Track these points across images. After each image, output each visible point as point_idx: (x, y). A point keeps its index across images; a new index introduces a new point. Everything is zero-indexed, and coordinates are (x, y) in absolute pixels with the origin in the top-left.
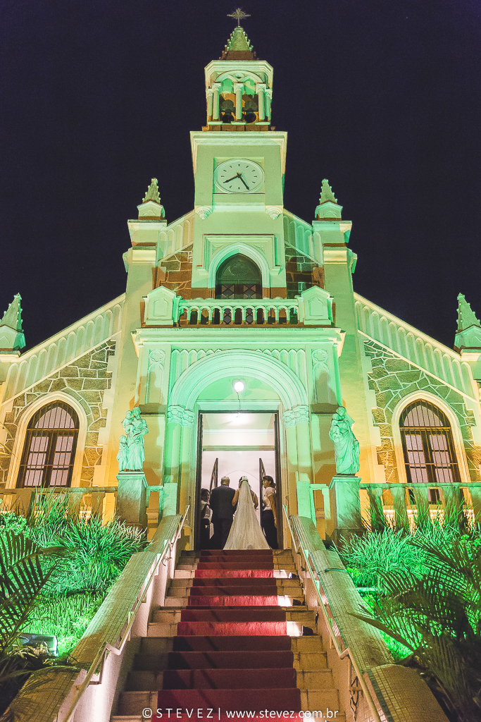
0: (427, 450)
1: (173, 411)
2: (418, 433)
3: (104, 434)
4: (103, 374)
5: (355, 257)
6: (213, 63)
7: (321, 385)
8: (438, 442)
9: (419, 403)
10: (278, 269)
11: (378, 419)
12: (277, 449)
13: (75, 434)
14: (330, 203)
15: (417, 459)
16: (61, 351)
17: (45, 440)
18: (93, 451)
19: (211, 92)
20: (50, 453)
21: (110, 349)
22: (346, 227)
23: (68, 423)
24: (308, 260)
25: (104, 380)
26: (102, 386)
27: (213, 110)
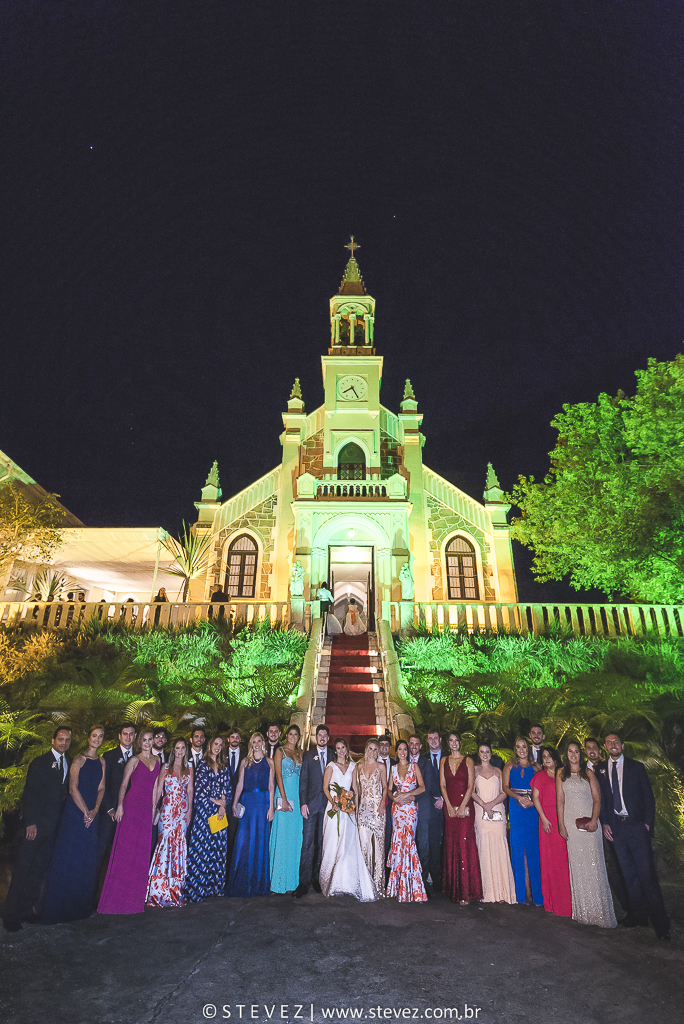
0: (461, 566)
1: (315, 551)
2: (455, 556)
3: (273, 555)
4: (270, 517)
5: (424, 438)
6: (335, 297)
7: (398, 536)
8: (467, 561)
9: (458, 537)
10: (375, 455)
11: (433, 547)
12: (373, 563)
13: (255, 553)
14: (410, 400)
15: (454, 571)
16: (245, 501)
17: (239, 557)
18: (267, 565)
19: (335, 319)
20: (242, 565)
21: (274, 501)
22: (420, 418)
23: (252, 547)
24: (395, 440)
25: (270, 521)
26: (271, 524)
27: (335, 334)
